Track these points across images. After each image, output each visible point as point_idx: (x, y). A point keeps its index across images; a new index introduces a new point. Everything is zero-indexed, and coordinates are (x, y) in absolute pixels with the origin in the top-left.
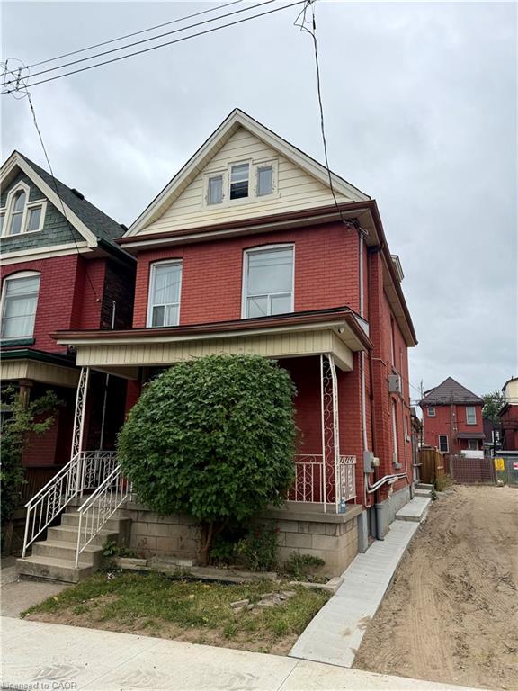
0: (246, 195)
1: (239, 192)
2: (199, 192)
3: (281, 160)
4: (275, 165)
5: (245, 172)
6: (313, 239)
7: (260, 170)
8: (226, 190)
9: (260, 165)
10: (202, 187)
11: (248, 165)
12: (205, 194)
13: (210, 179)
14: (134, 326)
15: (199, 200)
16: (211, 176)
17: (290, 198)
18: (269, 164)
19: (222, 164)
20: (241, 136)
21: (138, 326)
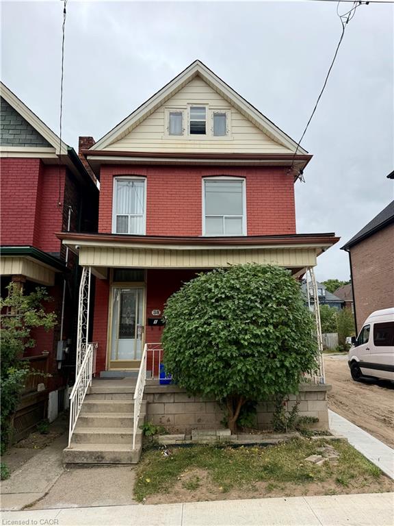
0: (204, 132)
1: (198, 129)
2: (161, 122)
3: (233, 111)
4: (229, 114)
5: (203, 114)
6: (260, 177)
7: (215, 115)
8: (186, 126)
9: (216, 111)
10: (163, 119)
11: (204, 108)
12: (167, 125)
13: (171, 114)
14: (99, 231)
15: (161, 129)
16: (172, 111)
17: (241, 142)
18: (223, 112)
19: (182, 102)
20: (198, 83)
21: (104, 232)
